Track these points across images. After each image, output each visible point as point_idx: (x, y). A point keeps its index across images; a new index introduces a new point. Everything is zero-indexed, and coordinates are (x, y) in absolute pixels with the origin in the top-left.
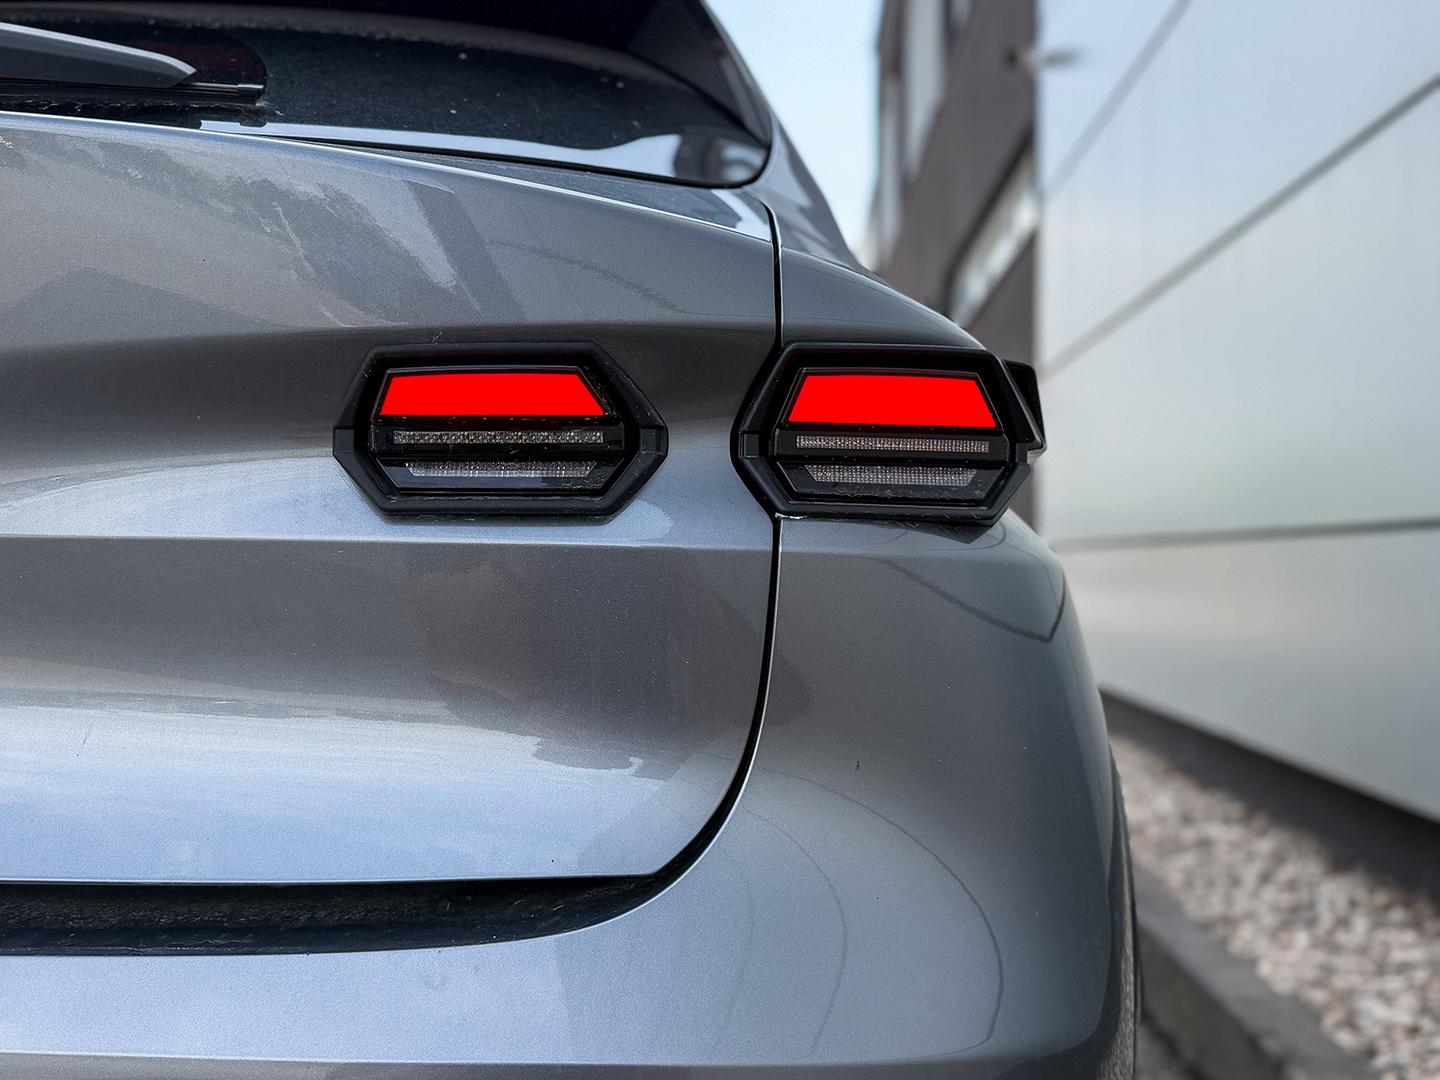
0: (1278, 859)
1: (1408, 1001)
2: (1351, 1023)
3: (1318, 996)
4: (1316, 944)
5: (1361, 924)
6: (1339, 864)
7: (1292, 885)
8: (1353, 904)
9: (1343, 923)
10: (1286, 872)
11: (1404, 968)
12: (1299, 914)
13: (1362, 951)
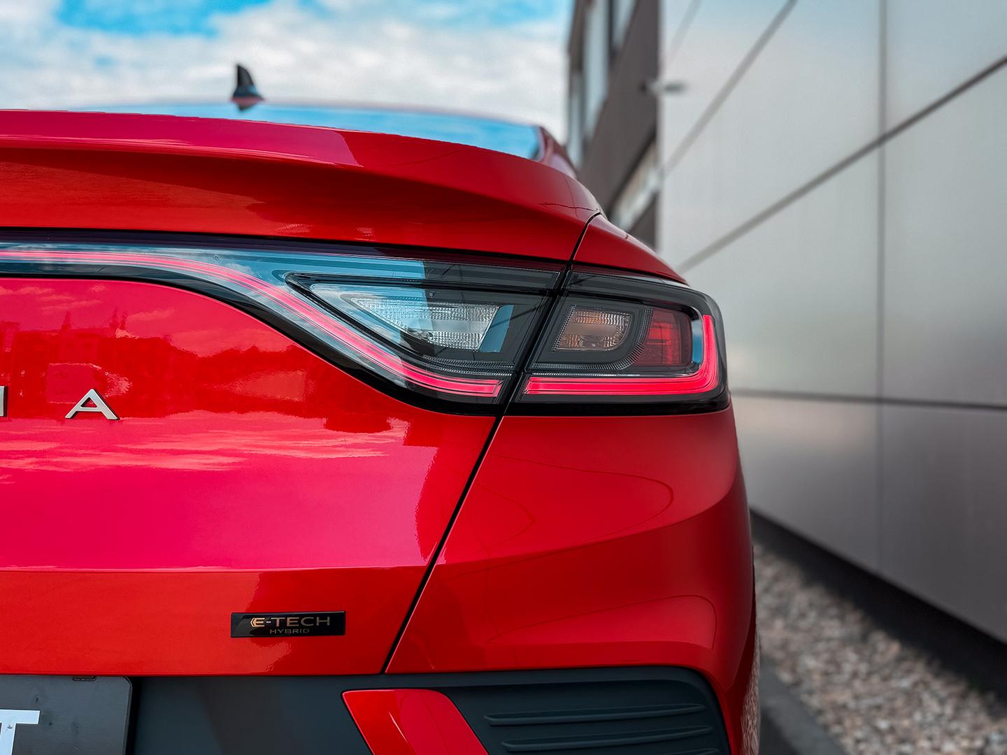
0: (776, 579)
1: (826, 656)
2: (793, 670)
3: (779, 655)
4: (786, 627)
5: (812, 616)
6: (808, 583)
7: (780, 595)
8: (811, 605)
9: (803, 615)
10: (777, 588)
11: (829, 640)
12: (780, 611)
13: (809, 631)
